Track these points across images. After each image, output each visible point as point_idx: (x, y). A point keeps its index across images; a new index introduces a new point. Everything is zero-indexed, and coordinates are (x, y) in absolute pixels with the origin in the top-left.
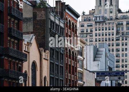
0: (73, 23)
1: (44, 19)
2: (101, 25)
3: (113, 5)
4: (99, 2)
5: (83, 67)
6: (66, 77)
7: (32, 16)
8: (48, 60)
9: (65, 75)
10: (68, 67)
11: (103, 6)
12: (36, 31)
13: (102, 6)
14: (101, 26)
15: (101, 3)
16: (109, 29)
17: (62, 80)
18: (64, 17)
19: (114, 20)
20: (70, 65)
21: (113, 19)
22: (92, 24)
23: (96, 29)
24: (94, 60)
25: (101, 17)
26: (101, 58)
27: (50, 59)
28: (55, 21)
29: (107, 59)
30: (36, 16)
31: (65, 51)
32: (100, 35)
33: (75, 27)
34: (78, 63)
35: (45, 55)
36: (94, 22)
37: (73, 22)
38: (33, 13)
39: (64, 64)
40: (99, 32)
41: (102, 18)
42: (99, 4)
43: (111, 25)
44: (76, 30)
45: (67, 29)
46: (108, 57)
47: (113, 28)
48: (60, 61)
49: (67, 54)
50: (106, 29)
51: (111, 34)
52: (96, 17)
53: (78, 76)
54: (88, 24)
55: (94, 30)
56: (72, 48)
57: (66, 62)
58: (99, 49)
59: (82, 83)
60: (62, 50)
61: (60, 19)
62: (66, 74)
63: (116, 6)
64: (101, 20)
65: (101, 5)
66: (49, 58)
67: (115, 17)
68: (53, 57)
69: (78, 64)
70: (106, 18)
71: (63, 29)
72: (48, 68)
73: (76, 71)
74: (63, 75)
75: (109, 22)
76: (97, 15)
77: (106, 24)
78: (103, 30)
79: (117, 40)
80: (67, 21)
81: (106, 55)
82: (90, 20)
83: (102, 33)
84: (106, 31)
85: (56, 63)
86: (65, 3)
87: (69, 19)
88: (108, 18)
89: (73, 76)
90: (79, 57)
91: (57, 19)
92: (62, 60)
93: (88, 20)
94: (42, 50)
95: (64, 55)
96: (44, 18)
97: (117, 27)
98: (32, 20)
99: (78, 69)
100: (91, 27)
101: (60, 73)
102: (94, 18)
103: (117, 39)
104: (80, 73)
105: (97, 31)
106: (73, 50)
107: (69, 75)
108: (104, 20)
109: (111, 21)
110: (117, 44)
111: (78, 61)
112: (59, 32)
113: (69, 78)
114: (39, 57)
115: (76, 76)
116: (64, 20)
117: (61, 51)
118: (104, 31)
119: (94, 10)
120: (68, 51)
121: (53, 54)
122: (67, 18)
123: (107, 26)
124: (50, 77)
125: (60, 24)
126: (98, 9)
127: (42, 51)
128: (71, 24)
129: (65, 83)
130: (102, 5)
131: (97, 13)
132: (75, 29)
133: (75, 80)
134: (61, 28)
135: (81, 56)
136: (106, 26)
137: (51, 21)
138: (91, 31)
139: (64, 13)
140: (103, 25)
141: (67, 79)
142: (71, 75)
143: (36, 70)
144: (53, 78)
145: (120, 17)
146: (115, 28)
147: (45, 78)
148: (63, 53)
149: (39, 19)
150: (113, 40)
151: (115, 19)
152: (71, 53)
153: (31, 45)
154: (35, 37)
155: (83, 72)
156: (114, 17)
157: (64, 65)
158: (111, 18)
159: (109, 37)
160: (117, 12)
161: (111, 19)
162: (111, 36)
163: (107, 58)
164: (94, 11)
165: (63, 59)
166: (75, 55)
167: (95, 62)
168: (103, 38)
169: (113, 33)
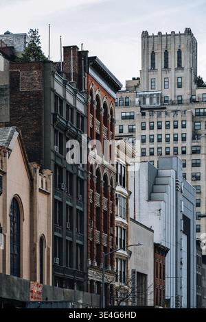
0: (105, 105)
1: (37, 89)
2: (155, 115)
3: (183, 69)
4: (150, 61)
5: (127, 213)
6: (91, 239)
7: (7, 83)
8: (48, 194)
9: (88, 232)
10: (95, 213)
11: (160, 70)
12: (19, 120)
13: (157, 71)
14: (155, 119)
15: (154, 63)
16: (176, 127)
17: (82, 247)
18: (86, 86)
19: (188, 104)
20: (99, 209)
21: (184, 102)
22: (132, 114)
23: (143, 125)
24: (150, 199)
25: (155, 96)
26: (166, 195)
27: (55, 193)
28: (65, 95)
29: (180, 197)
30: (19, 82)
31: (88, 173)
32: (152, 141)
33: (109, 113)
34: (117, 204)
35: (42, 181)
36: (139, 108)
37: (104, 100)
38: (11, 74)
39: (85, 205)
40: (152, 132)
41: (158, 98)
42: (150, 65)
43: (179, 117)
44: (113, 121)
45: (93, 118)
46: (182, 192)
47: (184, 123)
48: (77, 197)
49: (92, 181)
50: (168, 126)
51: (180, 139)
52: (144, 97)
53: (115, 235)
54: (124, 114)
55: (138, 128)
56: (104, 166)
57: (91, 201)
58: (160, 171)
59: (125, 253)
60: (81, 171)
61: (75, 92)
62: (90, 230)
63: (191, 72)
64: (156, 104)
65: (154, 67)
66: (51, 190)
67: (189, 97)
68: (60, 186)
69: (116, 208)
70: (166, 99)
71: (83, 118)
72: (49, 215)
73: (112, 225)
74: (82, 232)
75: (174, 108)
76: (146, 93)
77: (166, 114)
78: (159, 128)
79: (194, 152)
80: (92, 98)
81: (177, 187)
82: (127, 104)
83: (158, 135)
84: (168, 131)
85: (67, 202)
86: (87, 51)
87: (97, 93)
88: (173, 99)
89: (104, 235)
90: (119, 188)
91: (70, 93)
92: (80, 196)
93: (123, 105)
94: (35, 169)
95: (85, 183)
96: (38, 87)
97: (194, 122)
98: (7, 92)
99: (117, 219)
100: (132, 121)
101: (77, 227)
102: (137, 100)
103: (194, 149)
104: (121, 228)
105: (145, 129)
106: (105, 172)
107: (97, 232)
108: (163, 105)
109: (179, 108)
110: (194, 162)
111: (117, 199)
112: (75, 125)
113: (98, 241)
114: (28, 187)
115: (113, 235)
116: (85, 96)
117: (79, 172)
118: (163, 131)
119: (138, 79)
120: (94, 174)
121: (61, 180)
122: (91, 91)
123: (171, 118)
124: (55, 238)
125: (75, 103)
126: (148, 77)
127: (36, 172)
128: (102, 106)
129: (88, 253)
130: (156, 68)
131: (145, 86)
132: (109, 119)
133: (111, 247)
134: (79, 114)
135: (124, 186)
136: (168, 119)
137: (57, 96)
138: (132, 130)
139: (86, 78)
140: (159, 116)
141: (92, 243)
142: (101, 235)
143: (21, 220)
144: (60, 239)
145: (201, 97)
146: (189, 124)
147: (42, 239)
148: (82, 178)
149: (25, 90)
150: (184, 153)
151: (189, 101)
152: (102, 179)
153: (9, 155)
154: (18, 134)
155: (127, 227)
156: (186, 97)
157: (85, 208)
158: (180, 98)
159: (175, 145)
160: (195, 86)
161: (180, 103)
162: (180, 144)
163: (179, 193)
164: (138, 81)
165: (82, 193)
166: (109, 184)
167: (152, 203)
168: (161, 148)
169: (184, 136)
